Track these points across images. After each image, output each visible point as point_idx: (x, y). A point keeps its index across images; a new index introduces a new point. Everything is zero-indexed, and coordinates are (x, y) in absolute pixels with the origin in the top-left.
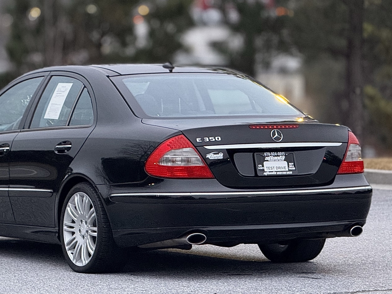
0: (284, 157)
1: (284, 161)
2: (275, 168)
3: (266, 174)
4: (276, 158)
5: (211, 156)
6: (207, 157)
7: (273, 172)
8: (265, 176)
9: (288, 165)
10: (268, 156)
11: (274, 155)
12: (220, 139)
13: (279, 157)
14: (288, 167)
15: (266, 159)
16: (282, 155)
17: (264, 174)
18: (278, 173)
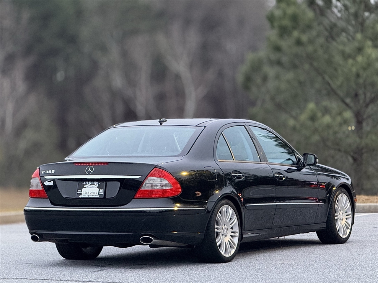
0: (98, 185)
1: (97, 187)
2: (89, 193)
3: (81, 196)
4: (92, 186)
5: (47, 183)
6: (44, 184)
7: (86, 195)
8: (80, 198)
9: (99, 191)
10: (87, 184)
11: (91, 184)
12: (54, 172)
13: (94, 185)
14: (99, 192)
15: (84, 186)
16: (96, 184)
17: (80, 196)
18: (89, 196)
